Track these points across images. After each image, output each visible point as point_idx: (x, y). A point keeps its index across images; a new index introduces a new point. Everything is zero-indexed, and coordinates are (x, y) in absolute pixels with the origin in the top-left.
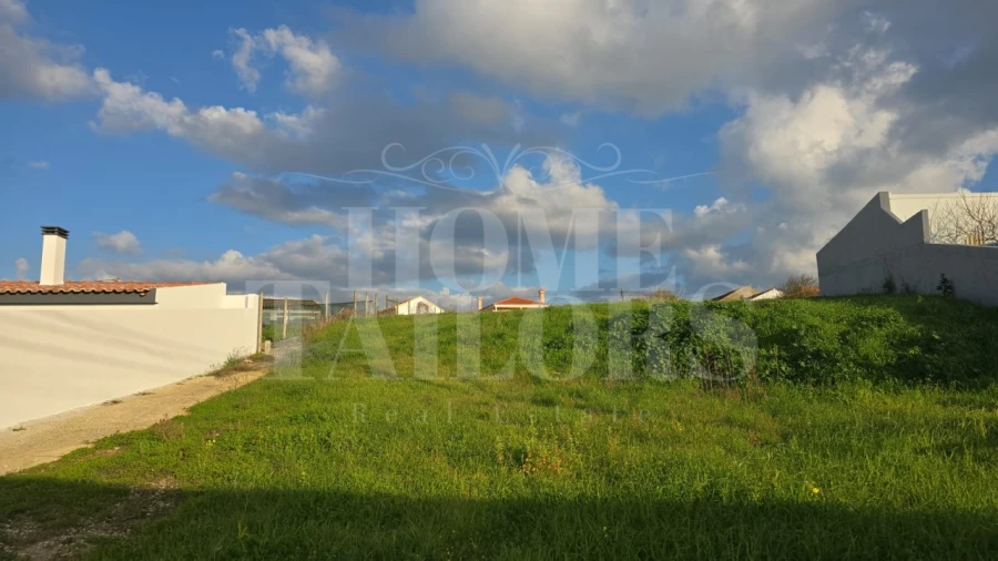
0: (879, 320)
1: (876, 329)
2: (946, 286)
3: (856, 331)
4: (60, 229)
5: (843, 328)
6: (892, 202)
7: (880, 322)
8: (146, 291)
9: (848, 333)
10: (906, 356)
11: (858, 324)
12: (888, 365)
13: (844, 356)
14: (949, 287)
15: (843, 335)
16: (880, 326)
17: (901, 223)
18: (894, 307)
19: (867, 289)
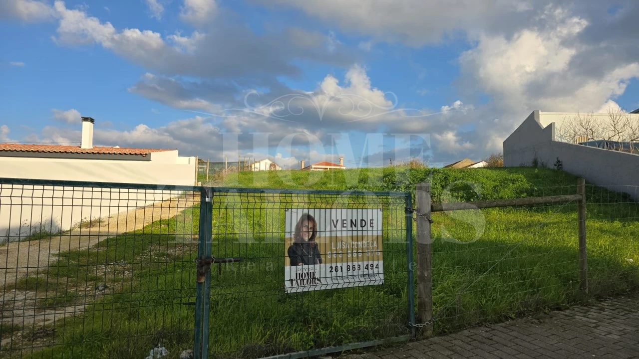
0: (514, 180)
1: (511, 185)
2: (559, 164)
3: (501, 185)
4: (91, 118)
5: (496, 184)
6: (541, 117)
7: (513, 181)
8: (146, 154)
9: (498, 186)
11: (504, 183)
13: (491, 197)
14: (561, 165)
15: (495, 187)
16: (514, 183)
17: (543, 128)
18: (523, 174)
19: (522, 164)
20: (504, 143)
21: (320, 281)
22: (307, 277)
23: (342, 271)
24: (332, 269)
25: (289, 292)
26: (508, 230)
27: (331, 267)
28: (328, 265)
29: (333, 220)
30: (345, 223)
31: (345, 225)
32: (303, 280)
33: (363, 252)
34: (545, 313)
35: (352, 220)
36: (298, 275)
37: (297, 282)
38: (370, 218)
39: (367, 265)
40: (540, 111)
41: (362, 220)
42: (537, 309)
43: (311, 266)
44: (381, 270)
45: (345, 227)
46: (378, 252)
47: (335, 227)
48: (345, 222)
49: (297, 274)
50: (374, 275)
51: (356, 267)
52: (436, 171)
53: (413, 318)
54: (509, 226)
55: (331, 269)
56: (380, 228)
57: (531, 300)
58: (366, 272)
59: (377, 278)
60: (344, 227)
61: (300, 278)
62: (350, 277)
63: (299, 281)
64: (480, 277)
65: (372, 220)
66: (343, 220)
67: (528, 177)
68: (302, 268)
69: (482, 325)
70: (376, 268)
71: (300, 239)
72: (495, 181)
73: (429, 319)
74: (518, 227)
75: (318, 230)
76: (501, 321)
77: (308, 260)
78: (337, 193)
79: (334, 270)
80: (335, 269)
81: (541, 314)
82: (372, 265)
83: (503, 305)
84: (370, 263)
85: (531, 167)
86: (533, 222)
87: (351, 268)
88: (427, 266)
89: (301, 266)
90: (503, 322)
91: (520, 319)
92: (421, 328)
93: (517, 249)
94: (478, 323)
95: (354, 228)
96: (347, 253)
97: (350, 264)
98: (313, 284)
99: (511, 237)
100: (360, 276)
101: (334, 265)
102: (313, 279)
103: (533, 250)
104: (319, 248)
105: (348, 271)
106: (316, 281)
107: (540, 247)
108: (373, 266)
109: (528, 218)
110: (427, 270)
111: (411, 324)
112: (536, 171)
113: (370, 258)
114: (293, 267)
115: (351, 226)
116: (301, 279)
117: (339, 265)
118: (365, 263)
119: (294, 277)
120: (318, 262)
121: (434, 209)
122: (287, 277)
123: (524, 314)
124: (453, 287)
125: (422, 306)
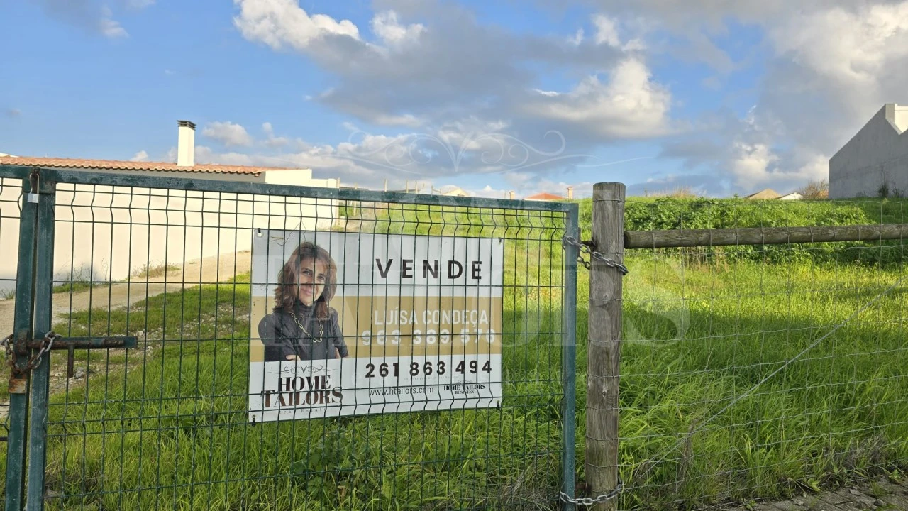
0: (843, 216)
4: (190, 123)
6: (897, 114)
8: (259, 173)
10: (852, 245)
12: (836, 251)
16: (842, 222)
17: (900, 134)
18: (860, 206)
19: (861, 193)
20: (831, 162)
21: (339, 395)
22: (307, 387)
23: (397, 374)
24: (371, 371)
25: (258, 420)
26: (825, 299)
27: (371, 366)
28: (363, 362)
29: (378, 260)
30: (410, 269)
31: (408, 272)
32: (297, 394)
33: (452, 335)
34: (892, 481)
35: (426, 262)
36: (284, 382)
37: (281, 398)
38: (472, 257)
39: (462, 364)
40: (896, 105)
41: (451, 263)
42: (873, 472)
43: (318, 363)
44: (496, 373)
45: (410, 277)
46: (490, 334)
47: (384, 275)
48: (408, 265)
49: (280, 380)
50: (478, 386)
51: (435, 367)
52: (708, 203)
53: (570, 483)
54: (826, 293)
55: (368, 370)
56: (497, 280)
57: (859, 451)
58: (457, 378)
59: (484, 392)
60: (405, 276)
61: (288, 388)
62: (417, 389)
63: (286, 397)
64: (748, 394)
65: (479, 262)
66: (405, 262)
67: (870, 211)
68: (294, 367)
69: (739, 503)
70: (484, 369)
71: (291, 300)
72: (808, 218)
73: (608, 488)
74: (844, 295)
75: (339, 280)
76: (784, 496)
77: (311, 349)
78: (389, 197)
79: (376, 372)
80: (381, 371)
81: (883, 484)
82: (474, 364)
83: (791, 459)
84: (469, 358)
85: (876, 198)
86: (873, 285)
87: (421, 368)
88: (608, 369)
89: (293, 362)
90: (789, 499)
91: (830, 494)
92: (589, 506)
93: (837, 335)
94: (728, 499)
95: (432, 280)
96: (413, 336)
97: (420, 360)
98: (321, 402)
99: (829, 311)
100: (442, 388)
101: (377, 362)
102: (322, 392)
103: (868, 338)
104: (340, 323)
105: (413, 375)
106: (331, 396)
107: (885, 333)
108: (476, 367)
109: (866, 280)
110: (609, 380)
111: (565, 498)
112: (885, 201)
113: (470, 347)
114: (269, 364)
115: (425, 276)
116: (292, 390)
117: (390, 361)
118: (457, 359)
119: (272, 385)
120: (338, 354)
121: (632, 241)
122: (255, 386)
123: (842, 482)
124: (685, 412)
125: (593, 457)
